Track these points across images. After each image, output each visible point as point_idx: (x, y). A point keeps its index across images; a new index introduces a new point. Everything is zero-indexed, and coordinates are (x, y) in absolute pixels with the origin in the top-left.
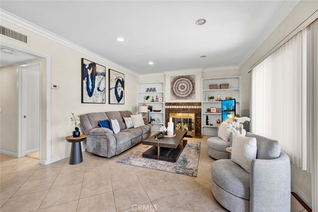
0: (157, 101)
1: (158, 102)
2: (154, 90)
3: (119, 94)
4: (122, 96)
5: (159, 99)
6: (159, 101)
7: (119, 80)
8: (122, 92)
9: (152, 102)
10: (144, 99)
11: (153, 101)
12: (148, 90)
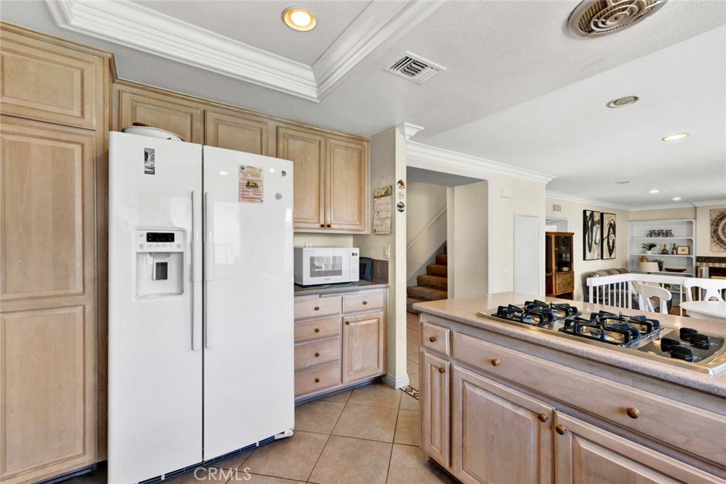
0: (675, 253)
1: (677, 254)
2: (668, 234)
3: (611, 244)
4: (613, 247)
5: (680, 249)
6: (679, 253)
7: (611, 224)
8: (614, 240)
9: (663, 254)
10: (642, 249)
11: (664, 252)
12: (652, 234)
